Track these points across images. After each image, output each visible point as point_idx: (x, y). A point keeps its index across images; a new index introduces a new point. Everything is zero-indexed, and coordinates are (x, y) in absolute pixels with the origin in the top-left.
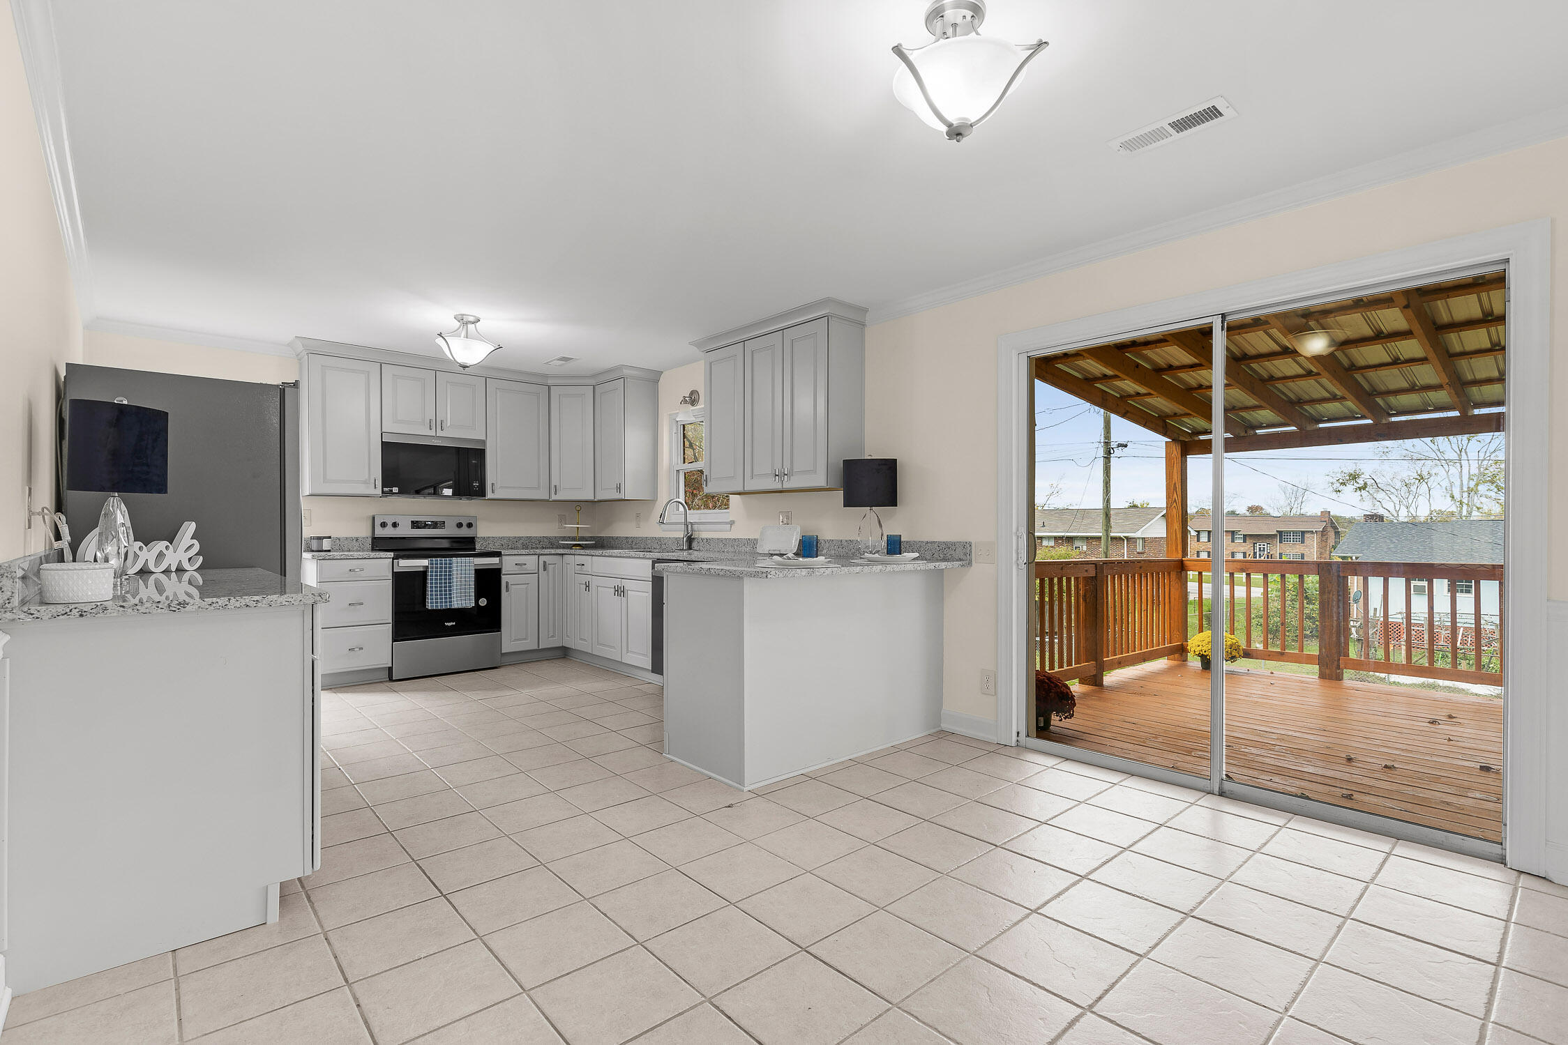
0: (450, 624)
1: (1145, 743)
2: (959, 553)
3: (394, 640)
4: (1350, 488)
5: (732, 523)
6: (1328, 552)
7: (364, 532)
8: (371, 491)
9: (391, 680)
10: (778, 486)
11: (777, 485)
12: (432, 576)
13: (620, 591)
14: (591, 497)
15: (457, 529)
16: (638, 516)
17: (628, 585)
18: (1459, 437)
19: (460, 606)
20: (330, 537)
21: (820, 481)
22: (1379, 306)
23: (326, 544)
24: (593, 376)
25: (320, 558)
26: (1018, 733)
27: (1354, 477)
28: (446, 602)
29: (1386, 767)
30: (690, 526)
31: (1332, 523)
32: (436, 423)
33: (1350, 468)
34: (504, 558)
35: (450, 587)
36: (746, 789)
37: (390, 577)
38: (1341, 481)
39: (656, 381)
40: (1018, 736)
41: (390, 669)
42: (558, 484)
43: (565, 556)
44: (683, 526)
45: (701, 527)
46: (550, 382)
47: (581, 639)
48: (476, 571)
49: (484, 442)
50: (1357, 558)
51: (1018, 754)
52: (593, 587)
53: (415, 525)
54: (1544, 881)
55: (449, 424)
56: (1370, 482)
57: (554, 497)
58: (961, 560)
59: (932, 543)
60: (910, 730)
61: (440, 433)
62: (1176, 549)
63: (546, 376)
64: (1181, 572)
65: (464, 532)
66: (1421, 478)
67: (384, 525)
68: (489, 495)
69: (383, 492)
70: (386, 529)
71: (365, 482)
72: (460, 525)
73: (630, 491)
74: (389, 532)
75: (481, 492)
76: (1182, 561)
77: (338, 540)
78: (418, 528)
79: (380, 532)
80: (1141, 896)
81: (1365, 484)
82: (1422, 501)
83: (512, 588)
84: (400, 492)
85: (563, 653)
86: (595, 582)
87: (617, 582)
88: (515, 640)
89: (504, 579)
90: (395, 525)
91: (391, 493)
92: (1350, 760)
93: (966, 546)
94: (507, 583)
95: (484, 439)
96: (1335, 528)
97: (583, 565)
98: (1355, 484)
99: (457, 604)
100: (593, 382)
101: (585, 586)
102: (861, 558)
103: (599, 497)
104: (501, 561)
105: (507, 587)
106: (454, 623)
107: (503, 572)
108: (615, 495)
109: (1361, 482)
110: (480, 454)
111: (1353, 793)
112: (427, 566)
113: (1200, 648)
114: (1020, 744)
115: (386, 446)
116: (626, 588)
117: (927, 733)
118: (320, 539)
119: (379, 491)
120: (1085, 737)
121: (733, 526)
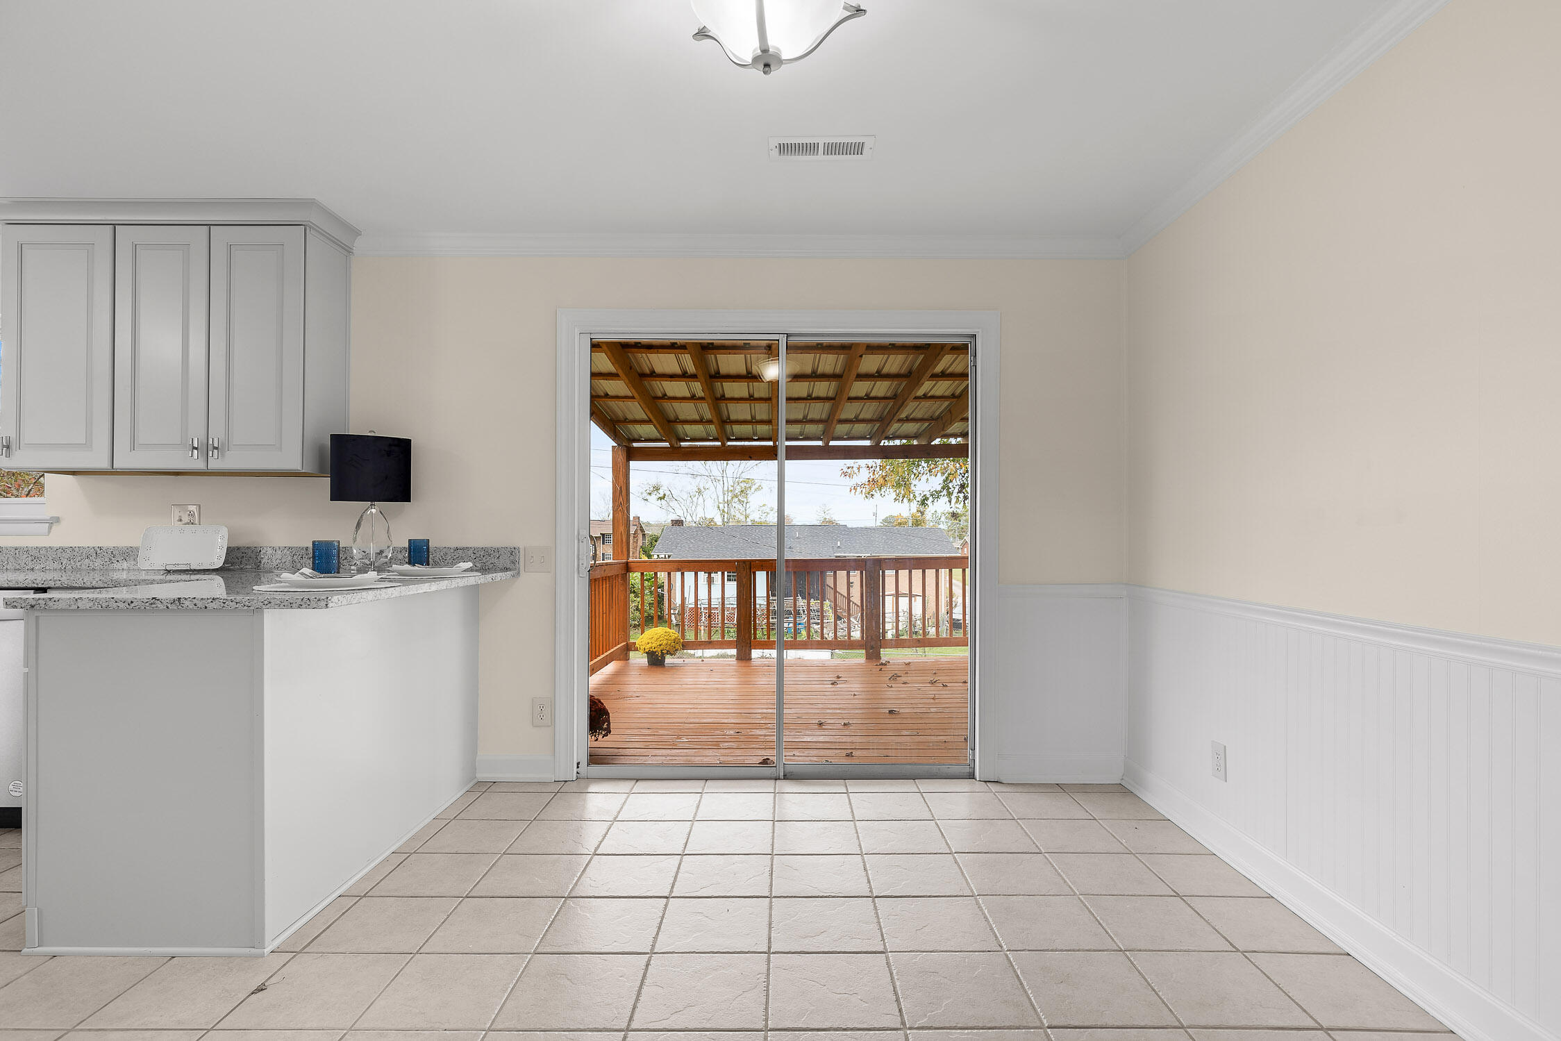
1: (676, 745)
2: (505, 561)
4: (653, 498)
5: (54, 521)
6: (638, 552)
10: (200, 465)
11: (197, 463)
18: (722, 462)
21: (295, 464)
22: (831, 351)
26: (578, 764)
27: (657, 489)
29: (845, 724)
31: (641, 527)
33: (653, 482)
36: (267, 950)
38: (648, 491)
40: (578, 767)
50: (669, 557)
51: (587, 788)
54: (999, 784)
56: (668, 493)
58: (507, 569)
59: (463, 549)
60: (448, 793)
62: (622, 552)
64: (626, 574)
66: (700, 492)
76: (627, 563)
80: (828, 895)
81: (665, 495)
82: (700, 509)
92: (821, 724)
93: (513, 552)
96: (642, 530)
98: (658, 494)
102: (389, 571)
109: (661, 492)
111: (852, 751)
113: (650, 645)
114: (581, 775)
117: (464, 791)
120: (622, 752)
121: (54, 527)
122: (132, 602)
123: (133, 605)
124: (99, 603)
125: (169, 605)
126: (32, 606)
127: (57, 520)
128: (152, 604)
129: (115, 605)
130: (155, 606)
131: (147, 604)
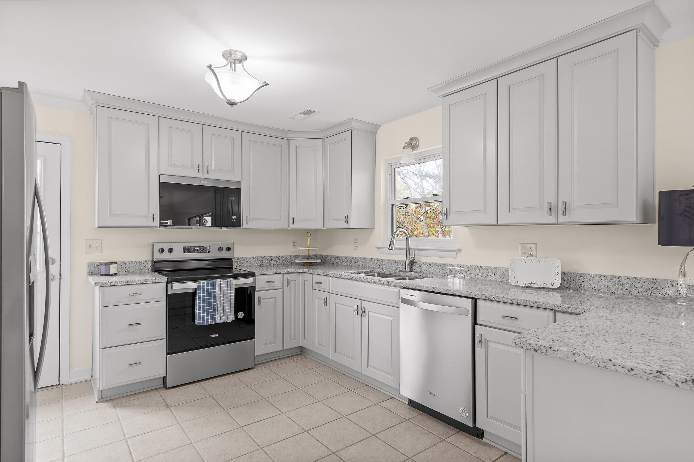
0: (214, 336)
3: (168, 353)
7: (145, 257)
8: (150, 223)
9: (165, 386)
10: (553, 220)
12: (200, 296)
13: (360, 311)
14: (320, 226)
15: (219, 252)
16: (356, 241)
17: (368, 306)
19: (223, 321)
20: (116, 263)
23: (113, 269)
24: (323, 131)
25: (102, 285)
28: (211, 319)
30: (411, 252)
32: (203, 167)
34: (257, 277)
35: (215, 305)
37: (165, 298)
39: (375, 134)
41: (165, 378)
42: (295, 216)
43: (303, 275)
44: (405, 252)
45: (422, 252)
46: (289, 136)
47: (318, 344)
48: (236, 290)
49: (240, 183)
52: (331, 302)
53: (187, 250)
55: (213, 168)
57: (292, 226)
61: (206, 176)
63: (286, 132)
65: (224, 255)
67: (161, 251)
68: (244, 225)
69: (160, 224)
70: (163, 254)
71: (145, 216)
72: (221, 249)
73: (356, 224)
74: (166, 256)
75: (237, 223)
77: (124, 264)
78: (189, 252)
79: (158, 257)
83: (263, 302)
84: (174, 224)
85: (301, 352)
86: (333, 299)
87: (358, 302)
88: (266, 344)
89: (257, 295)
90: (170, 250)
91: (166, 225)
94: (260, 298)
95: (240, 180)
97: (321, 283)
99: (220, 319)
100: (322, 136)
101: (323, 301)
103: (327, 226)
104: (255, 281)
105: (259, 301)
106: (218, 335)
107: (257, 289)
108: (343, 225)
110: (237, 192)
112: (196, 289)
115: (163, 187)
116: (367, 309)
118: (108, 264)
119: (156, 223)
121: (459, 254)
122: (632, 369)
123: (633, 372)
124: (596, 362)
125: (680, 384)
126: (536, 350)
127: (459, 250)
128: (656, 377)
129: (613, 368)
130: (661, 380)
131: (651, 376)
